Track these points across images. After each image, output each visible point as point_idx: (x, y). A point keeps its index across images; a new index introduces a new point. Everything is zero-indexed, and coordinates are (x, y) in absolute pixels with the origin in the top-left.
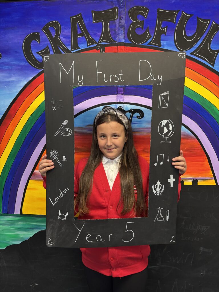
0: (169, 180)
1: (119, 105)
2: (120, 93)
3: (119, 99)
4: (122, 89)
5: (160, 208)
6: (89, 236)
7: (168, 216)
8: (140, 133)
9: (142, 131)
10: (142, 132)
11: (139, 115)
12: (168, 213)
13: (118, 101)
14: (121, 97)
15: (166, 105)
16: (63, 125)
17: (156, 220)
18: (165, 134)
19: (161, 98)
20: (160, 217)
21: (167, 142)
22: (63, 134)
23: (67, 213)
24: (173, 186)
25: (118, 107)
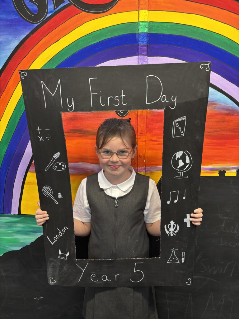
0: (185, 220)
5: (174, 250)
6: (94, 275)
7: (184, 258)
12: (183, 254)
15: (182, 133)
16: (54, 159)
17: (169, 261)
18: (180, 167)
19: (176, 125)
20: (174, 258)
21: (183, 177)
22: (55, 168)
23: (68, 253)
24: (189, 226)
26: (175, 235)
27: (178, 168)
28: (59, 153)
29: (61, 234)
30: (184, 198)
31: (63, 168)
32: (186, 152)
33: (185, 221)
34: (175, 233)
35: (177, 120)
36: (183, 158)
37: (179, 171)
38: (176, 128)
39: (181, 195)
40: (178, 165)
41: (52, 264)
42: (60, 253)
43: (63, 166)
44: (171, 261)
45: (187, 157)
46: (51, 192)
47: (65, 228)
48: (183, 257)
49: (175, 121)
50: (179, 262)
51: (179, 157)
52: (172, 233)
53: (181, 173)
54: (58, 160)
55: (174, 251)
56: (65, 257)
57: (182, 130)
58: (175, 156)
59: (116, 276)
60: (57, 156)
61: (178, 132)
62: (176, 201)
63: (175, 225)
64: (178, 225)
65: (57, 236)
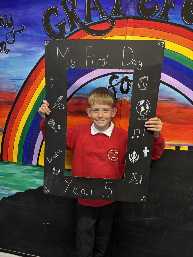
6: (76, 189)
13: (125, 71)
16: (59, 100)
17: (131, 182)
18: (142, 112)
19: (141, 81)
20: (134, 180)
21: (144, 119)
22: (58, 107)
23: (60, 170)
24: (146, 156)
25: (124, 76)
26: (136, 162)
27: (141, 112)
28: (62, 96)
29: (56, 155)
30: (144, 135)
31: (63, 107)
32: (147, 101)
33: (143, 152)
34: (136, 160)
35: (142, 78)
36: (144, 105)
37: (141, 115)
38: (141, 83)
39: (142, 133)
40: (141, 110)
41: (48, 178)
42: (54, 170)
43: (64, 105)
44: (132, 183)
45: (147, 104)
46: (53, 124)
47: (60, 151)
48: (141, 180)
49: (140, 79)
50: (137, 184)
51: (142, 104)
52: (134, 160)
53: (143, 116)
54: (61, 101)
55: (134, 175)
56: (57, 173)
57: (145, 85)
58: (139, 104)
59: (92, 191)
60: (60, 98)
61: (142, 87)
62: (138, 137)
63: (137, 155)
64: (138, 155)
65: (54, 157)
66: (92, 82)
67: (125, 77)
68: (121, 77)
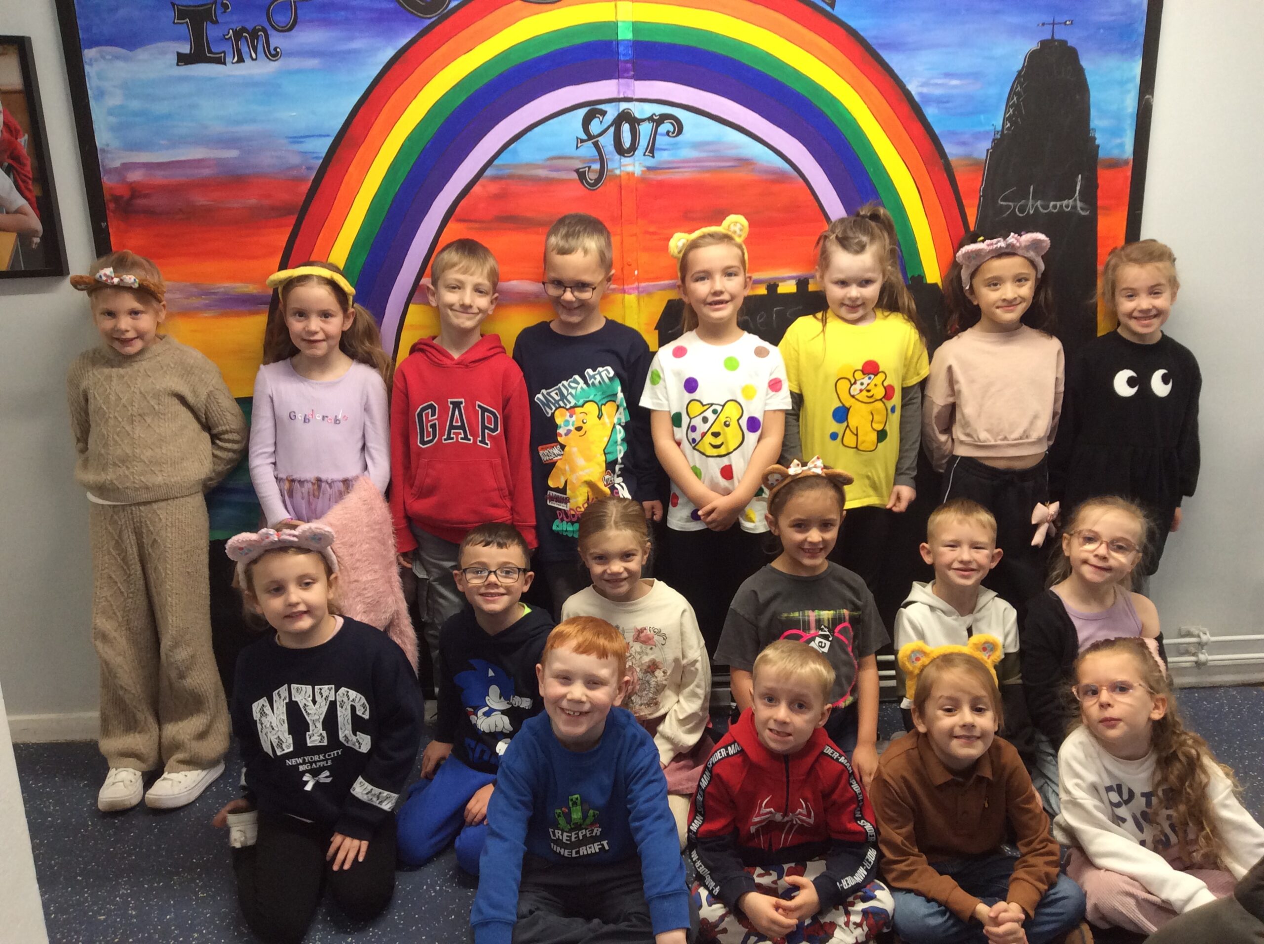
1: (624, 106)
2: (626, 75)
3: (622, 90)
4: (629, 65)
8: (676, 172)
9: (678, 168)
10: (680, 170)
11: (672, 129)
13: (622, 96)
14: (628, 86)
25: (621, 110)
66: (536, 130)
67: (623, 111)
68: (612, 112)
